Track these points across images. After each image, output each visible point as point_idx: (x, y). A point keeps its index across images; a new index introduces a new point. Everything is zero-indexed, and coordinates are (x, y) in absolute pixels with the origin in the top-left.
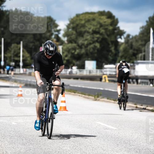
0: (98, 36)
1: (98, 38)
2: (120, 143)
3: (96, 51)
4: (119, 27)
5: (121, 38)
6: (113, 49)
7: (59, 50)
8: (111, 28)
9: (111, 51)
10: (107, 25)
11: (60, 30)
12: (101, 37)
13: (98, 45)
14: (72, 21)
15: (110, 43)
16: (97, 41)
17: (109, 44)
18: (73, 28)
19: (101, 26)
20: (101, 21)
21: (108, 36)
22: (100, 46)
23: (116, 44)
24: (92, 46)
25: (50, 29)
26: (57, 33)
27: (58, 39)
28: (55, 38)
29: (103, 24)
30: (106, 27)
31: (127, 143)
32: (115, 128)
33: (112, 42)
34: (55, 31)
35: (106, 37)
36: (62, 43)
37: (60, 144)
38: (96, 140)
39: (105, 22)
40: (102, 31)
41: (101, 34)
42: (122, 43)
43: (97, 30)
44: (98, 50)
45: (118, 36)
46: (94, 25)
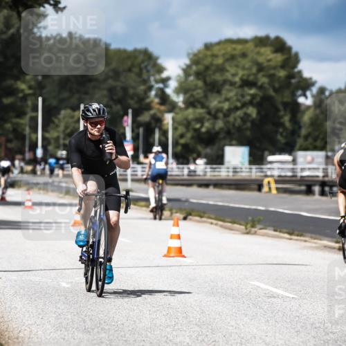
0: (253, 91)
1: (253, 96)
2: (302, 327)
3: (249, 124)
4: (300, 72)
5: (305, 95)
6: (286, 120)
7: (165, 122)
8: (282, 73)
9: (282, 125)
10: (275, 68)
11: (168, 79)
12: (261, 94)
13: (252, 111)
14: (196, 59)
15: (281, 107)
16: (251, 103)
17: (277, 110)
18: (198, 75)
19: (261, 68)
20: (261, 59)
21: (276, 90)
22: (259, 113)
23: (295, 108)
24: (240, 113)
25: (145, 76)
26: (161, 85)
27: (164, 98)
28: (156, 95)
29: (266, 64)
30: (272, 72)
31: (320, 327)
32: (291, 296)
33: (285, 105)
34: (157, 82)
35: (271, 93)
36: (173, 107)
37: (168, 329)
38: (248, 321)
39: (269, 61)
40: (263, 80)
41: (261, 88)
42: (308, 107)
43: (251, 78)
44: (253, 122)
45: (300, 92)
46: (243, 68)
